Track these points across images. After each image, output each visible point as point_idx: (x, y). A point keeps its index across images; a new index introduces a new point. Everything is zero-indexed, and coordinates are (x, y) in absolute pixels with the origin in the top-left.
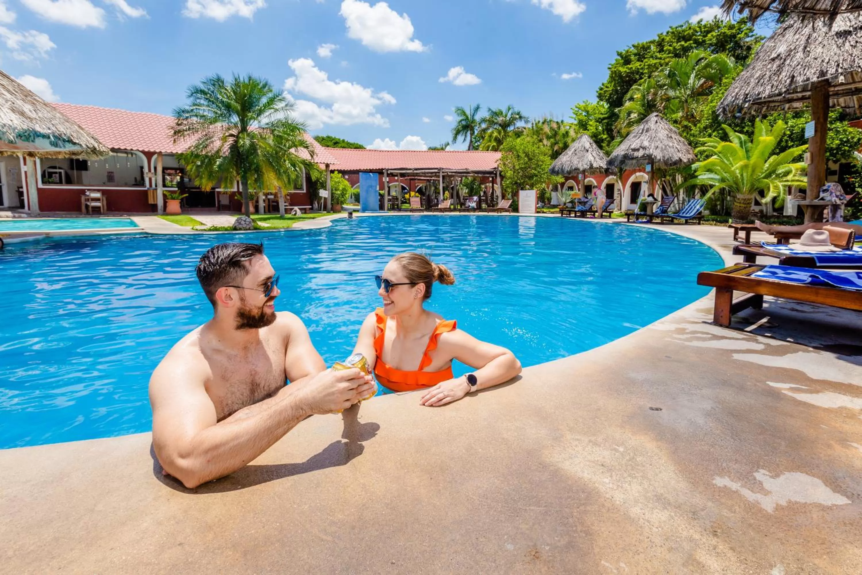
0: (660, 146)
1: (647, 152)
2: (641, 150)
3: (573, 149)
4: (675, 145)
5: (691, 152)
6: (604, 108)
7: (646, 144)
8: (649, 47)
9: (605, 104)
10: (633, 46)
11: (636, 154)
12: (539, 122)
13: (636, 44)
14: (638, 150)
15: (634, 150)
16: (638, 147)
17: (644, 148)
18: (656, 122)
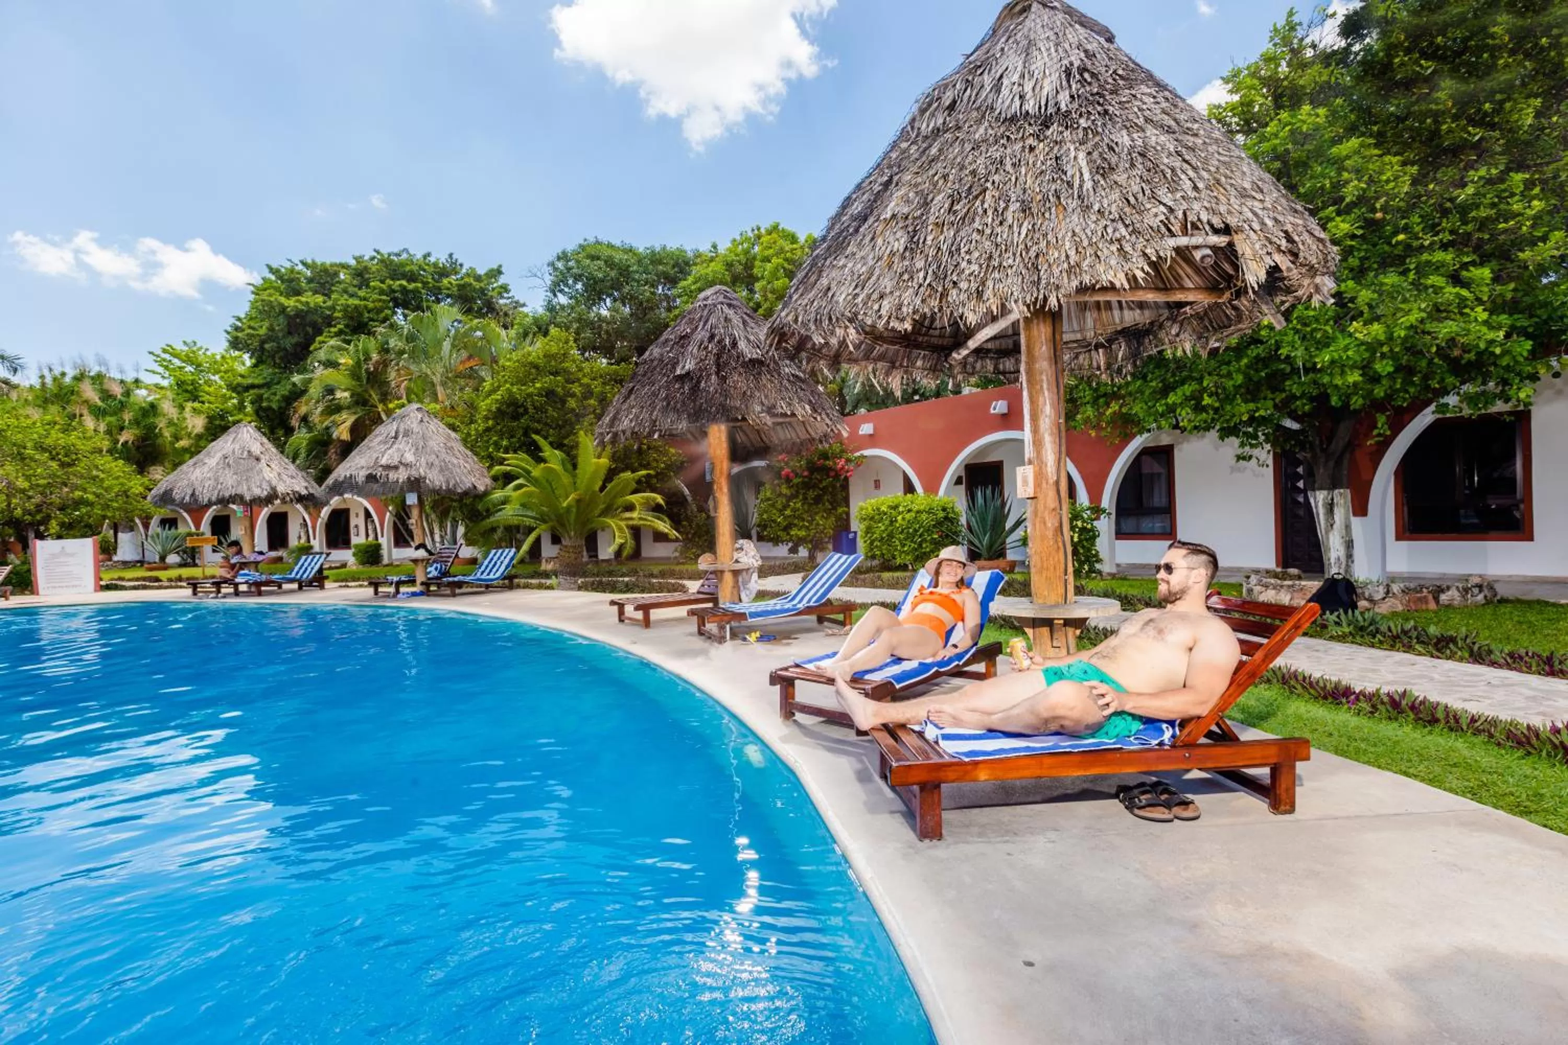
0: (437, 462)
1: (414, 473)
2: (402, 468)
3: (219, 455)
4: (462, 462)
5: (486, 474)
6: (244, 364)
7: (409, 457)
8: (336, 274)
9: (246, 357)
10: (304, 263)
11: (393, 476)
12: (63, 374)
13: (309, 261)
14: (396, 468)
15: (388, 467)
16: (395, 462)
17: (406, 465)
18: (422, 421)
